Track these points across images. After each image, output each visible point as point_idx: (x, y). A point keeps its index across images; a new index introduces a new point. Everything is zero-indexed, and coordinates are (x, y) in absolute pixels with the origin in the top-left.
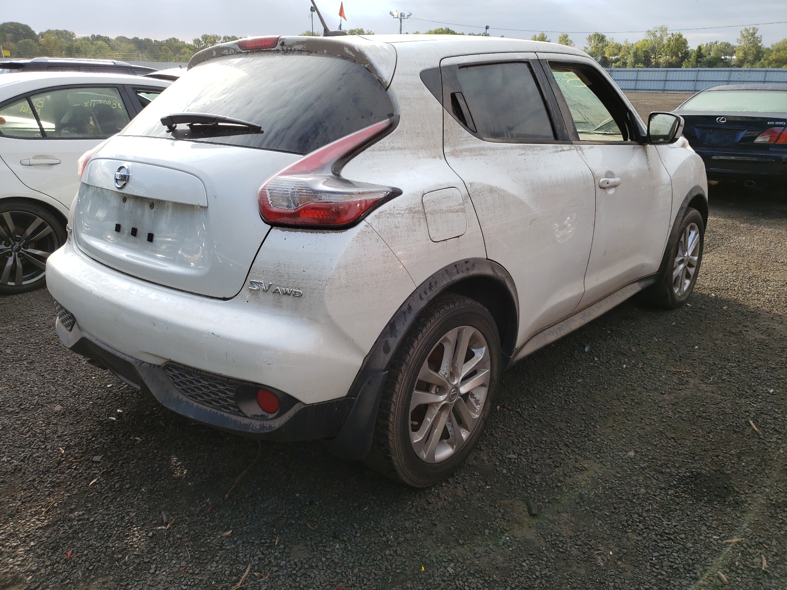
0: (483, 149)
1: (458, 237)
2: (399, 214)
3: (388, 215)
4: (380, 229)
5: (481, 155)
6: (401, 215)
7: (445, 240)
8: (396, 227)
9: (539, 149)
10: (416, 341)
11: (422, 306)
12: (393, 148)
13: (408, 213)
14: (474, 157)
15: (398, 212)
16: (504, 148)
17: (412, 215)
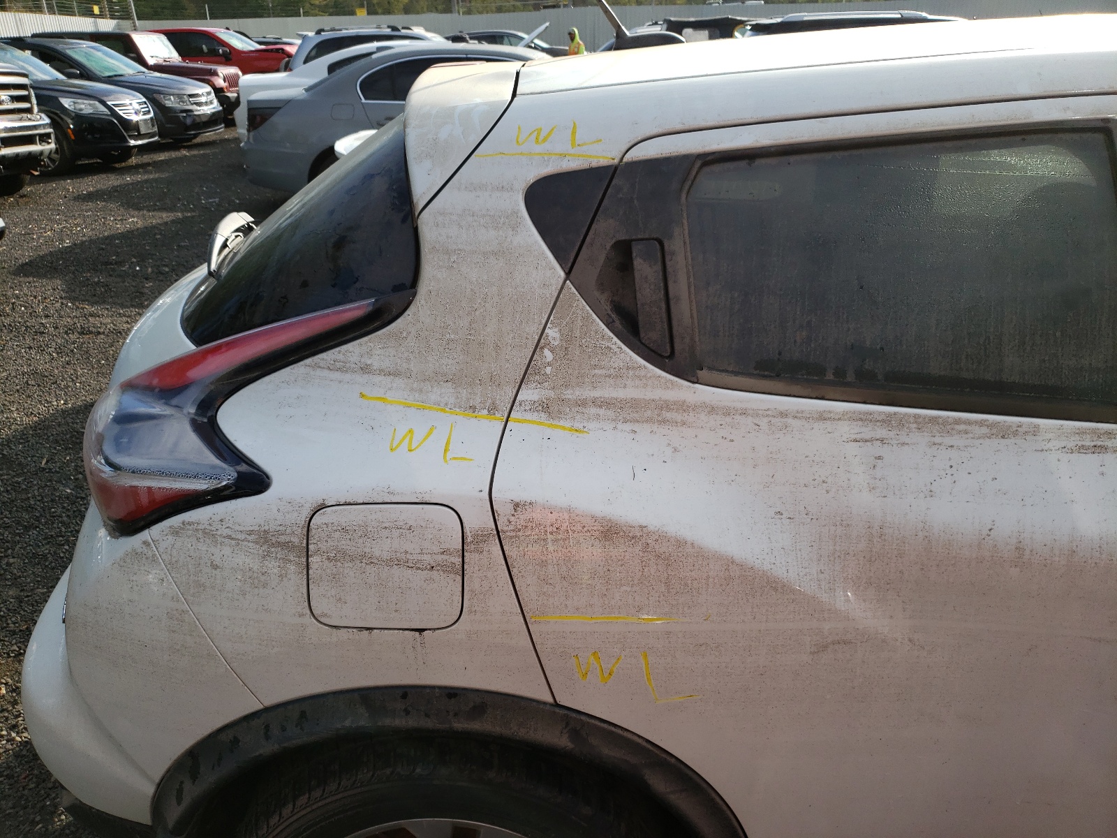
0: (683, 407)
1: (421, 631)
2: (229, 537)
3: (200, 535)
4: (174, 560)
5: (664, 422)
6: (233, 542)
7: (368, 629)
8: (215, 567)
9: (984, 430)
10: (291, 806)
11: (261, 751)
12: (366, 369)
13: (257, 543)
14: (628, 427)
15: (228, 532)
16: (783, 414)
17: (265, 547)
